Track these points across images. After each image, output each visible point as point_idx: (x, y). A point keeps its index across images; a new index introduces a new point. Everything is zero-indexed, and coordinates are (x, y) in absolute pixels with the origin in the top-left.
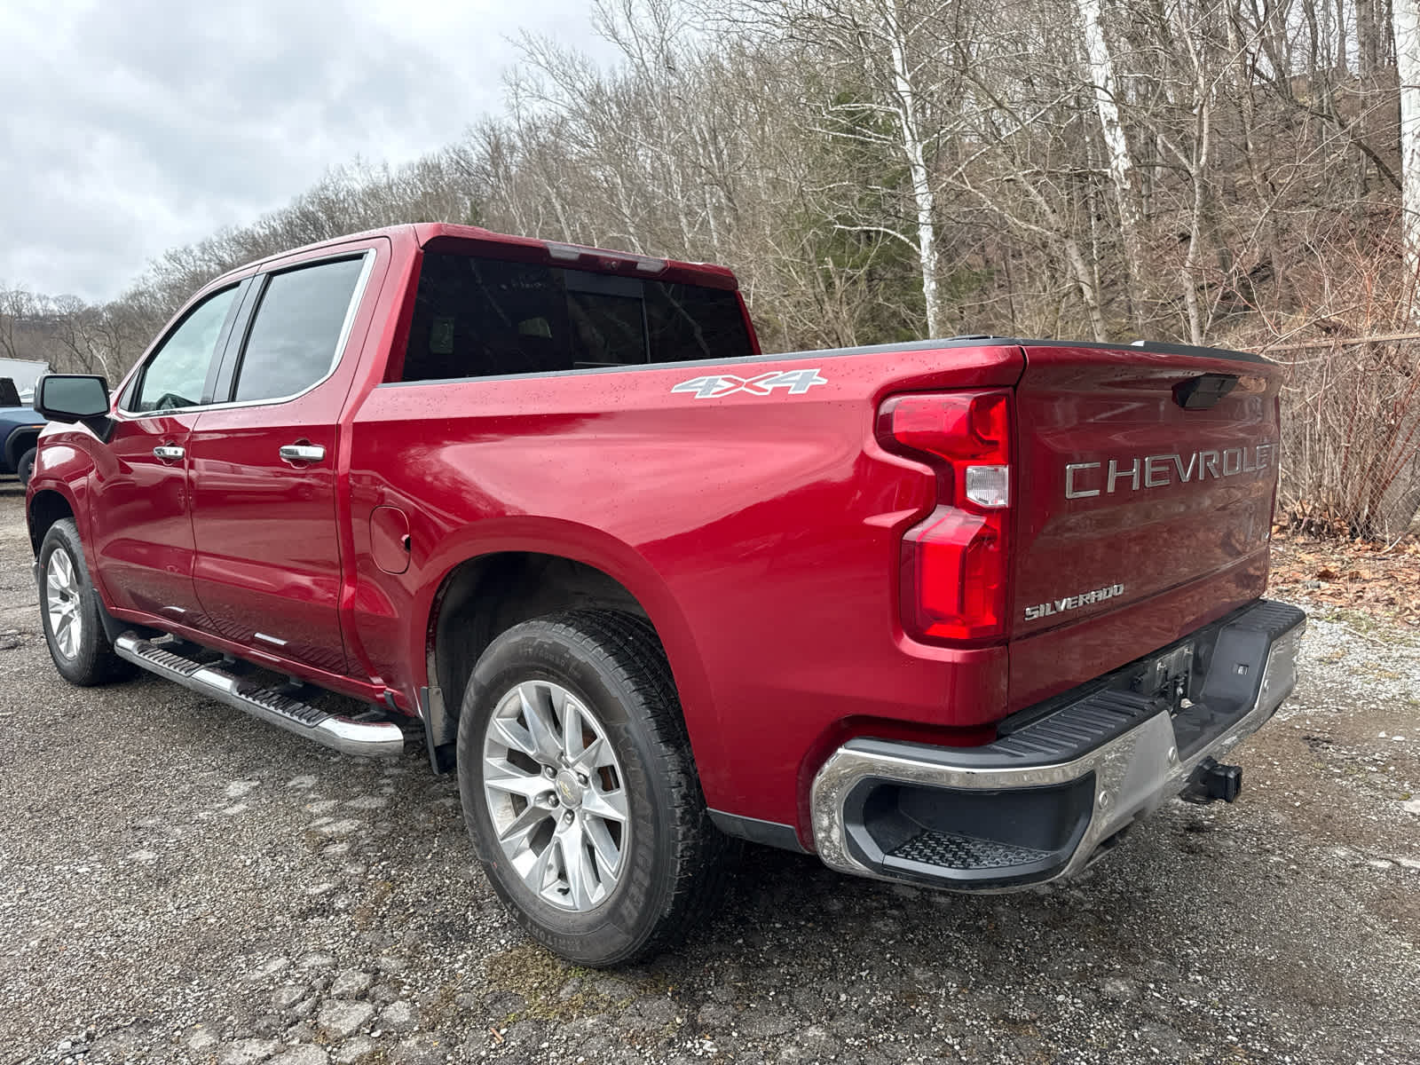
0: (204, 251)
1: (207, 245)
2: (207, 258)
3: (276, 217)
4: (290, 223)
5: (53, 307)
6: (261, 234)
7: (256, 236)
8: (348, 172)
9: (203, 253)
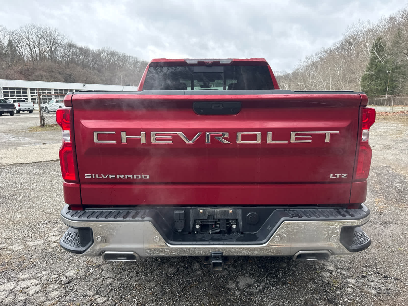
0: (316, 55)
1: (317, 53)
2: (317, 57)
3: (338, 43)
4: (342, 44)
5: (279, 74)
6: (333, 48)
7: (331, 49)
8: (355, 26)
9: (316, 56)
